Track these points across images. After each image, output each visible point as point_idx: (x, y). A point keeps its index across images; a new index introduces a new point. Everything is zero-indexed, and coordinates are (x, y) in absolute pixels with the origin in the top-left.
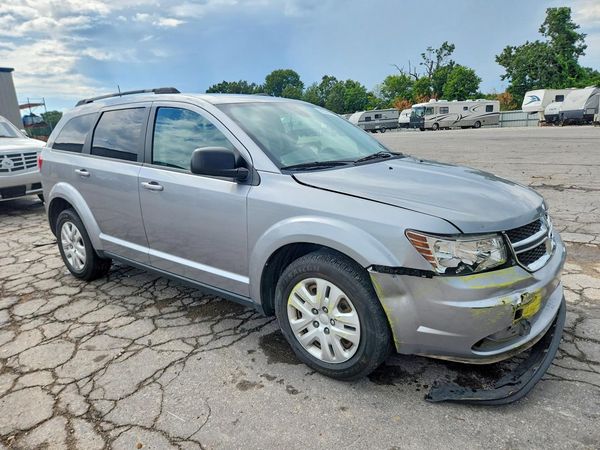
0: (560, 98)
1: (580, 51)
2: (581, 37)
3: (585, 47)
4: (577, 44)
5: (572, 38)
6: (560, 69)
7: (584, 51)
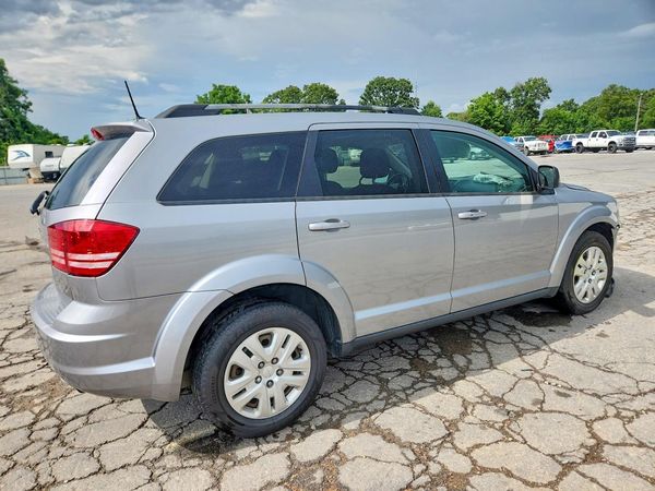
0: (49, 155)
1: (26, 107)
2: (24, 93)
3: (30, 104)
4: (21, 99)
5: (15, 92)
6: (12, 123)
7: (31, 107)
